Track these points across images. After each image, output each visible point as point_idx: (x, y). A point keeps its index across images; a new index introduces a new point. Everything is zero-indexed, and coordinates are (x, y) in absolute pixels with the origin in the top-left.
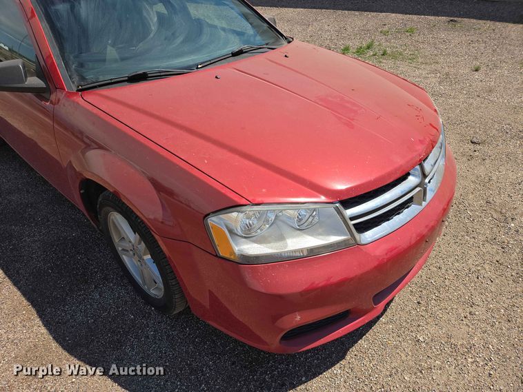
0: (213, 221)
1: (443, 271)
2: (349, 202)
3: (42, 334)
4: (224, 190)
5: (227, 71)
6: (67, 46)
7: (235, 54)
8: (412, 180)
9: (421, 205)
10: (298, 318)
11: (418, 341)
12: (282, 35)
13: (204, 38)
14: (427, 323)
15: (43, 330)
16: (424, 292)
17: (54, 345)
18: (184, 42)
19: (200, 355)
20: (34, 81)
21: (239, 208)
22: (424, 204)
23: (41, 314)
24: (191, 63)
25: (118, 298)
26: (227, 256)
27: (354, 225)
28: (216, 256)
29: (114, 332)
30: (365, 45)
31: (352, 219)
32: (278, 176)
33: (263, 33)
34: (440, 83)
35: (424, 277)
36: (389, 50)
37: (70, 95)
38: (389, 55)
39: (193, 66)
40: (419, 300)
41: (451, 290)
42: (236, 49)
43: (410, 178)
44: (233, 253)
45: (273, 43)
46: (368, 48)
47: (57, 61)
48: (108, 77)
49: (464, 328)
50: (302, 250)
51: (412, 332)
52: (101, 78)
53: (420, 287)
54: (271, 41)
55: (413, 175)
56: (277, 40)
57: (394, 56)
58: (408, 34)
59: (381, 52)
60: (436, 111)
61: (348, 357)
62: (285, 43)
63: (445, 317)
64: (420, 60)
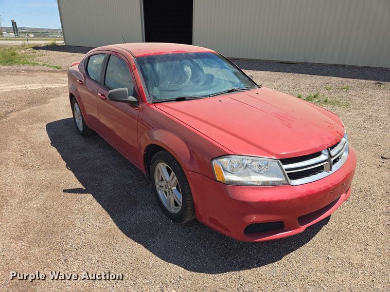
0: (215, 162)
1: (350, 226)
2: (285, 161)
3: (113, 225)
4: (222, 148)
5: (226, 98)
6: (149, 83)
7: (229, 91)
8: (323, 157)
9: (329, 172)
10: (255, 218)
11: (328, 258)
12: (256, 84)
13: (214, 83)
14: (335, 250)
15: (114, 224)
16: (336, 235)
17: (119, 231)
18: (204, 84)
19: (197, 246)
20: (131, 98)
21: (228, 156)
22: (331, 172)
23: (112, 216)
24: (207, 94)
25: (153, 214)
26: (221, 180)
27: (288, 174)
28: (215, 180)
29: (150, 229)
30: (312, 95)
31: (287, 170)
32: (249, 145)
33: (245, 82)
34: (364, 121)
35: (337, 227)
36: (329, 100)
37: (148, 105)
38: (330, 103)
39: (208, 95)
40: (332, 238)
41: (354, 236)
42: (230, 89)
43: (322, 156)
44: (223, 179)
45: (250, 88)
46: (315, 97)
47: (144, 89)
48: (167, 98)
49: (359, 256)
50: (258, 182)
51: (325, 253)
52: (163, 98)
53: (334, 232)
54: (249, 86)
55: (324, 154)
56: (253, 87)
57: (333, 103)
58: (345, 90)
59: (324, 100)
60: (343, 126)
61: (283, 259)
62: (257, 87)
63: (348, 249)
64: (352, 106)
